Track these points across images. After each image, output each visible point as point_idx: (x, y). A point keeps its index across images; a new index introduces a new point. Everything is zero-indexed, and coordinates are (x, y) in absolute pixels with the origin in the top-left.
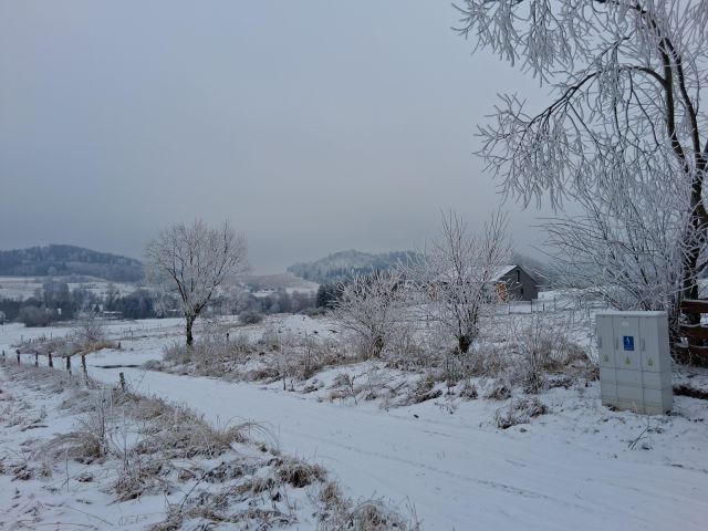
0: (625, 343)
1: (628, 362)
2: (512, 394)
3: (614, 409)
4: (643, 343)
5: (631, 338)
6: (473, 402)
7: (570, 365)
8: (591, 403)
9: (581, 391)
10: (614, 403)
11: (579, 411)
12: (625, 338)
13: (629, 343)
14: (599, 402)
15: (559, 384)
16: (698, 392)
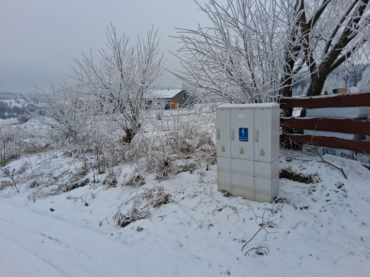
0: (241, 134)
1: (242, 152)
2: (145, 181)
3: (228, 195)
4: (257, 133)
5: (246, 130)
6: (112, 189)
7: (200, 148)
8: (208, 189)
9: (202, 174)
10: (228, 190)
11: (197, 199)
12: (241, 129)
13: (244, 134)
14: (215, 187)
15: (185, 169)
16: (298, 176)
